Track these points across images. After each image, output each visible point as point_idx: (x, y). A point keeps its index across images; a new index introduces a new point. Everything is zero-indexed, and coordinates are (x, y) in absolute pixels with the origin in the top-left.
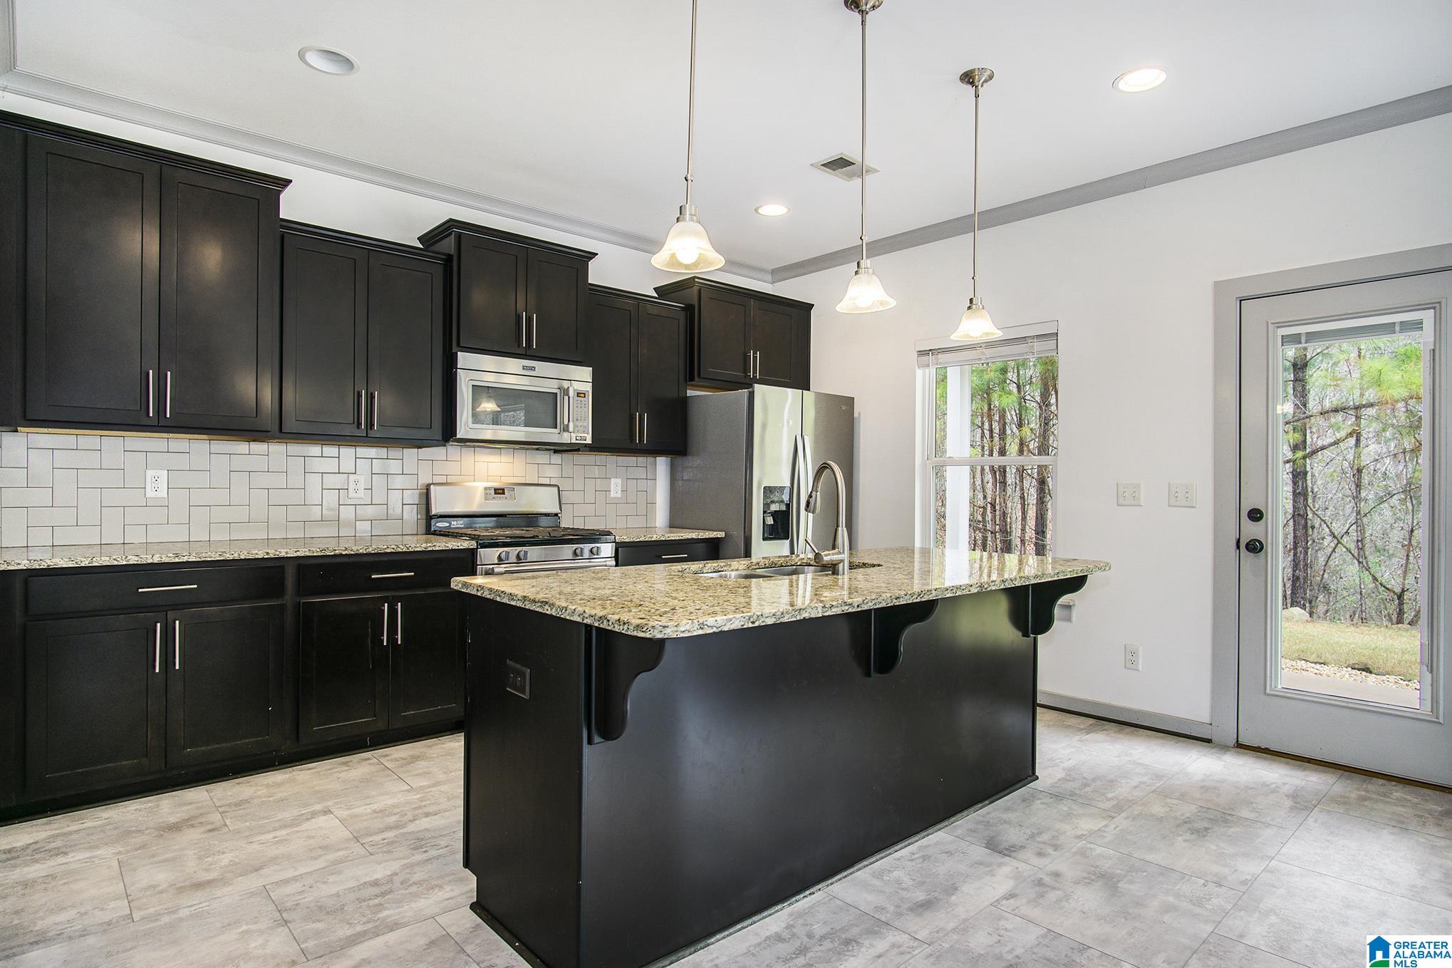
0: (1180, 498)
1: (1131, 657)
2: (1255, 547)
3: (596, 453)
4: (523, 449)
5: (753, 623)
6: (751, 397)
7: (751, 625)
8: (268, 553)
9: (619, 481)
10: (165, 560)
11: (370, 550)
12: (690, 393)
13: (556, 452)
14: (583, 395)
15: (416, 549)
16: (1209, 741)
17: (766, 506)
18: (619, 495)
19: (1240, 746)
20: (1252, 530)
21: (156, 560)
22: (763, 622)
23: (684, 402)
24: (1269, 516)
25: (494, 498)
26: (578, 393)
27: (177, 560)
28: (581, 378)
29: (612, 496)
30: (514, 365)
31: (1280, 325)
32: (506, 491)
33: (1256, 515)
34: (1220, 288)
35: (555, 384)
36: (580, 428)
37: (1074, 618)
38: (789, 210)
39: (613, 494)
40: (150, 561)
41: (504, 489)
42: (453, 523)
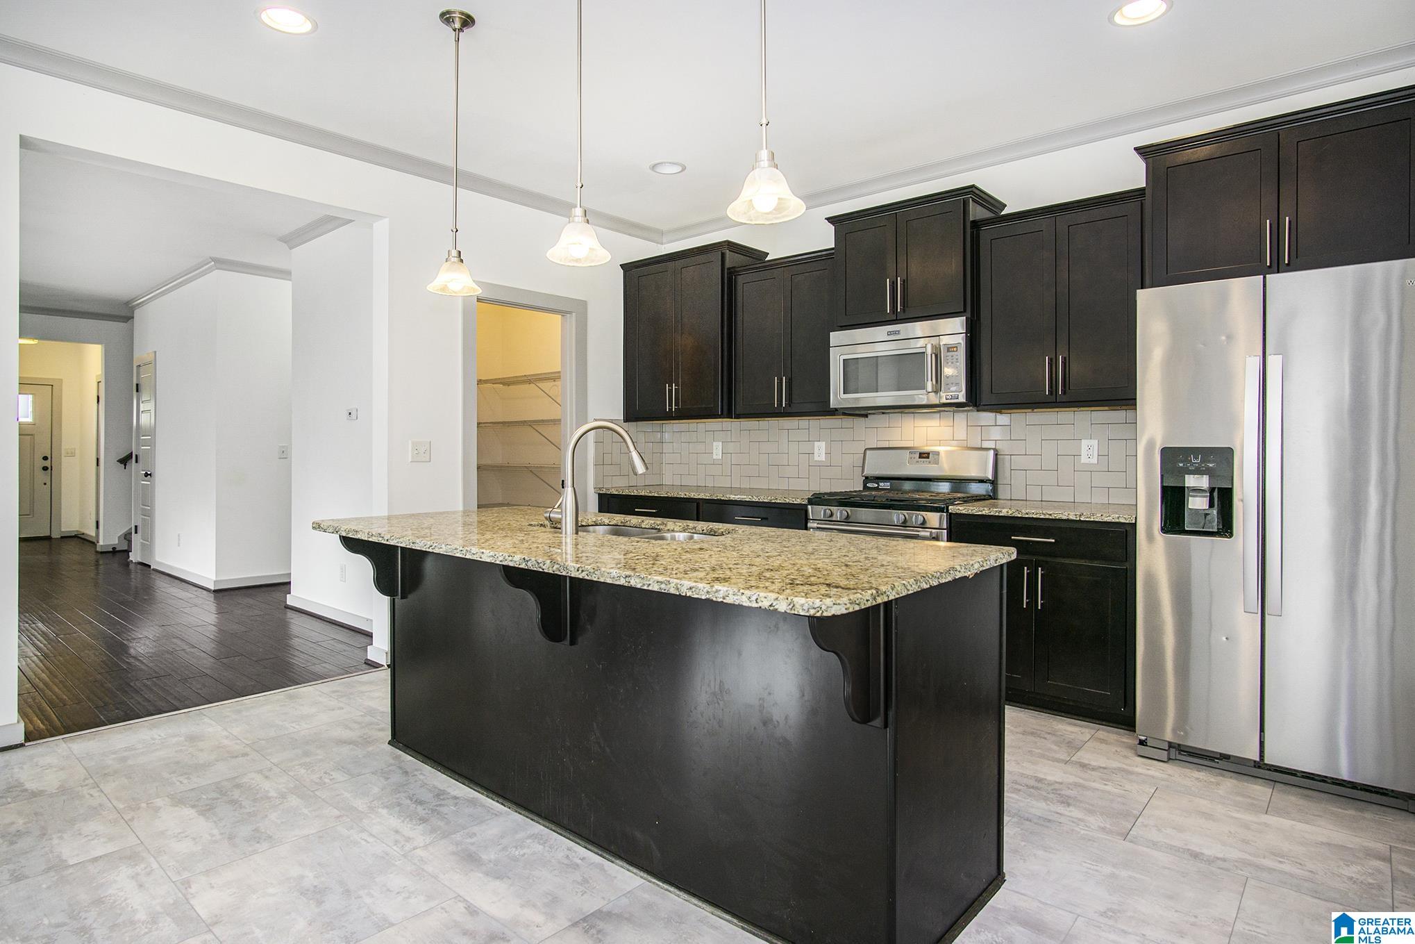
3: (1057, 409)
9: (1095, 443)
14: (955, 349)
15: (764, 500)
18: (1094, 460)
25: (917, 462)
26: (949, 348)
27: (650, 495)
29: (1082, 462)
30: (880, 332)
32: (931, 455)
35: (922, 343)
36: (951, 385)
39: (1084, 459)
41: (929, 454)
42: (881, 484)
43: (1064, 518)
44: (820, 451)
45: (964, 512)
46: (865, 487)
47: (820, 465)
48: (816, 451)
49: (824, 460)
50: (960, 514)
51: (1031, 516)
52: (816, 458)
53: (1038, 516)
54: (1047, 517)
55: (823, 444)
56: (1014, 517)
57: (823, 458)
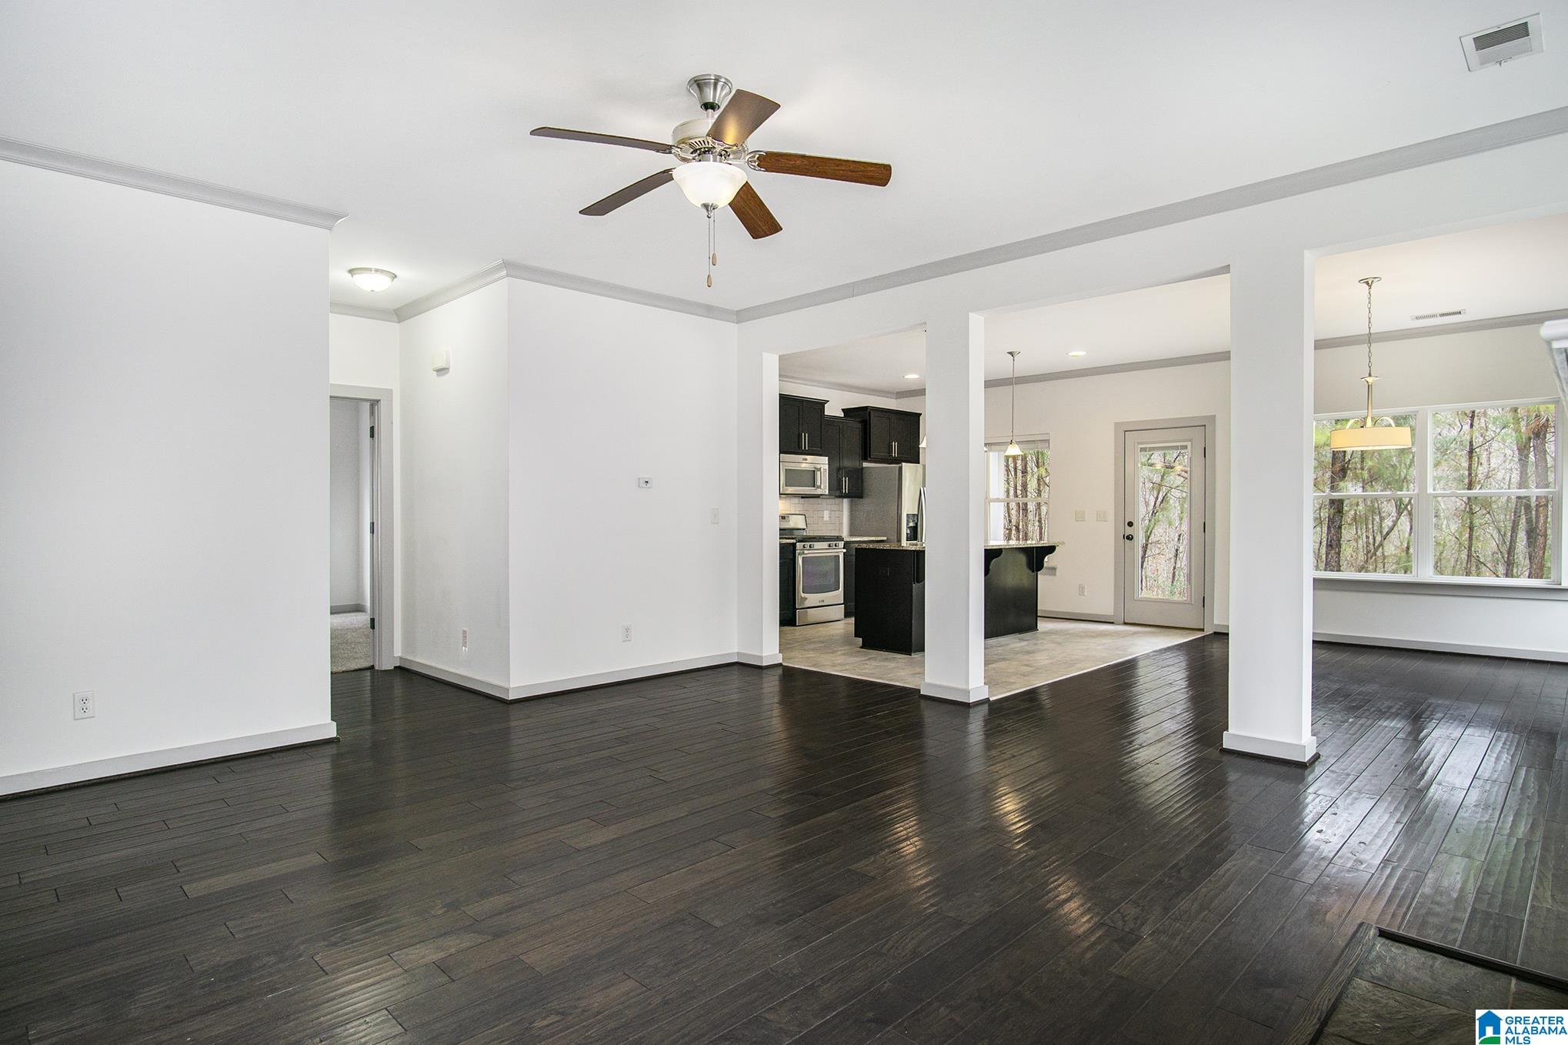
0: (1101, 517)
1: (1082, 589)
2: (1130, 538)
6: (900, 469)
9: (828, 512)
12: (865, 465)
13: (802, 497)
14: (826, 471)
16: (1112, 623)
17: (907, 525)
18: (828, 519)
19: (1125, 624)
20: (1129, 531)
23: (861, 471)
24: (1135, 524)
26: (824, 470)
28: (823, 462)
30: (799, 458)
31: (1139, 443)
33: (1130, 524)
34: (1117, 425)
35: (812, 466)
36: (823, 485)
37: (1057, 574)
39: (825, 519)
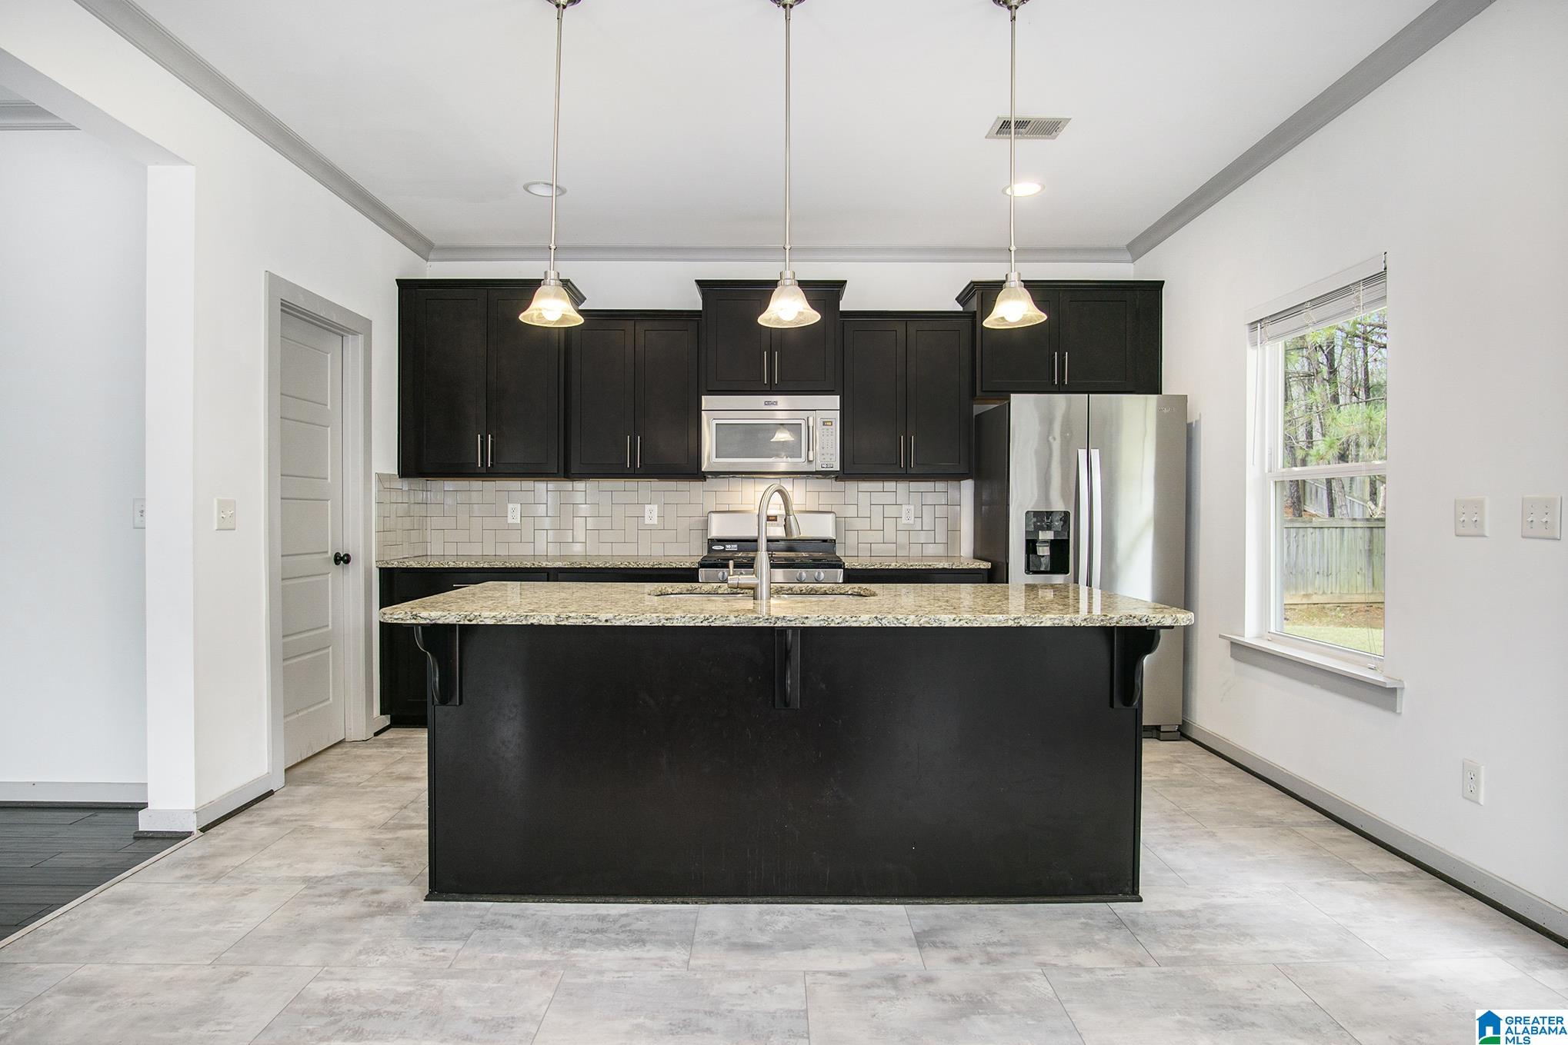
4: (803, 478)
5: (469, 620)
6: (1009, 409)
7: (467, 622)
8: (534, 564)
9: (912, 507)
10: (470, 566)
11: (607, 565)
14: (830, 424)
15: (645, 567)
18: (912, 522)
21: (465, 565)
22: (481, 621)
23: (972, 421)
26: (824, 422)
27: (477, 566)
28: (827, 406)
32: (778, 519)
35: (797, 415)
38: (1043, 187)
39: (904, 521)
40: (461, 566)
41: (776, 517)
42: (727, 546)
43: (940, 567)
44: (652, 514)
45: (858, 567)
46: (710, 550)
47: (651, 529)
48: (647, 515)
49: (656, 523)
50: (856, 569)
51: (914, 567)
52: (647, 521)
53: (920, 567)
54: (928, 567)
55: (655, 507)
56: (901, 569)
57: (655, 521)
